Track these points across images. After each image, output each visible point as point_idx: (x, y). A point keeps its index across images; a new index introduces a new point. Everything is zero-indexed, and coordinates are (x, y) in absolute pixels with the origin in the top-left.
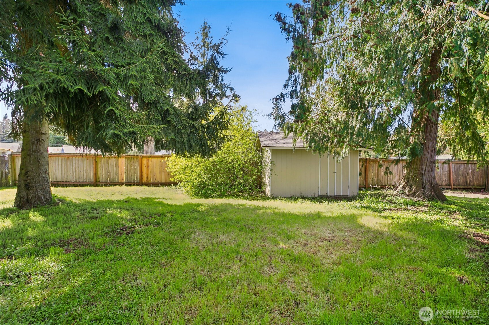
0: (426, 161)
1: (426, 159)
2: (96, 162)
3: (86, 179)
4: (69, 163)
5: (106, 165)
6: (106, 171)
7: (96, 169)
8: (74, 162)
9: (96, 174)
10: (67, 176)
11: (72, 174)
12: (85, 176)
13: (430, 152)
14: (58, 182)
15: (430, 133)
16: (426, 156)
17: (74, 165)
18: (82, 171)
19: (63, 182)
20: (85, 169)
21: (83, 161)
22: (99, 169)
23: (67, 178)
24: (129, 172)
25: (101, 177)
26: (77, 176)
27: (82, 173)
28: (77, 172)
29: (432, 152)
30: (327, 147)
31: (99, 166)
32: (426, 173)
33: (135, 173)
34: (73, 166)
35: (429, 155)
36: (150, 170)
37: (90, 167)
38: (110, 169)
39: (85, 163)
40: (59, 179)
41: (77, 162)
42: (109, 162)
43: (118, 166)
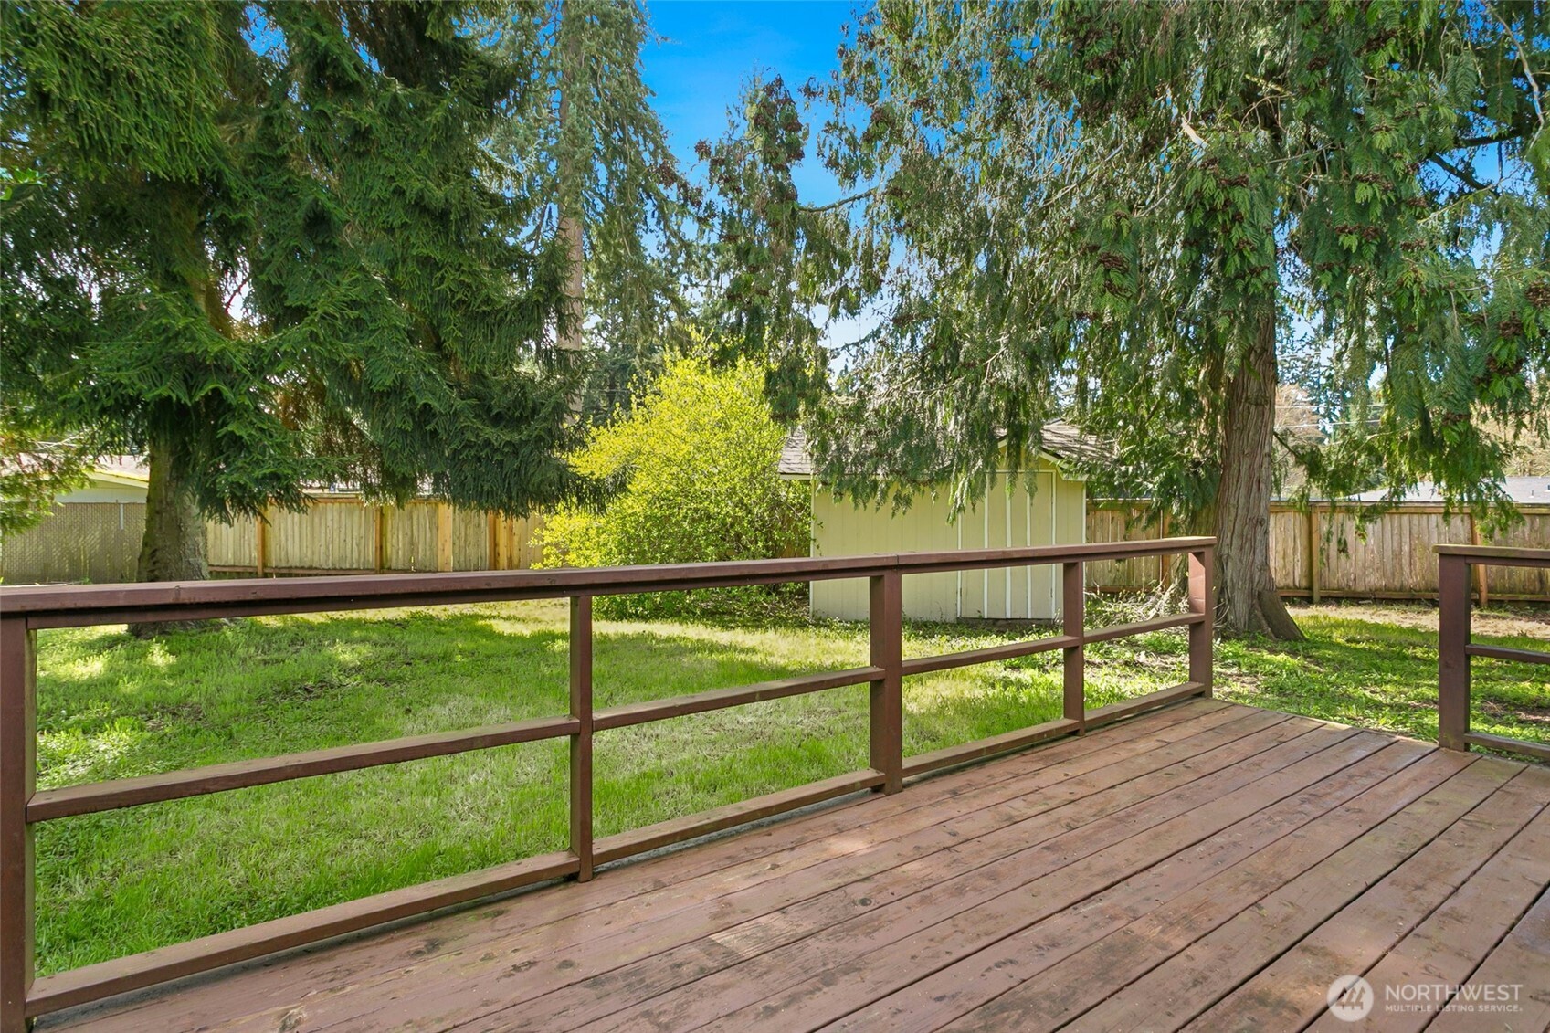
0: (1232, 518)
1: (1233, 511)
2: (382, 515)
3: (358, 561)
4: (317, 520)
5: (407, 523)
6: (407, 539)
7: (382, 534)
8: (329, 517)
9: (381, 548)
10: (313, 553)
11: (323, 548)
12: (355, 555)
13: (1243, 491)
14: (291, 568)
15: (1242, 430)
16: (1233, 501)
17: (330, 523)
18: (349, 540)
19: (303, 568)
20: (355, 534)
21: (351, 513)
22: (389, 536)
23: (312, 560)
24: (462, 544)
25: (394, 557)
26: (336, 555)
27: (349, 546)
28: (336, 542)
29: (1250, 489)
30: (875, 483)
31: (389, 528)
32: (1233, 553)
33: (478, 545)
34: (326, 527)
35: (1242, 501)
36: (516, 538)
37: (367, 530)
38: (415, 534)
39: (356, 518)
40: (295, 562)
41: (336, 517)
42: (415, 517)
43: (435, 527)
